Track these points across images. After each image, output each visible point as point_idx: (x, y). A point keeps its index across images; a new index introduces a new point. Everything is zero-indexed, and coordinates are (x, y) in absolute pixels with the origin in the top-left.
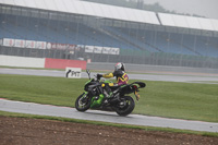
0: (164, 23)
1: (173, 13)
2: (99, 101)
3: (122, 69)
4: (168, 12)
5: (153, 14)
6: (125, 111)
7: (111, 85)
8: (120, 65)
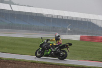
0: (14, 10)
1: (18, 5)
2: (49, 53)
3: (59, 36)
4: (15, 4)
5: (9, 5)
6: (63, 58)
7: (55, 44)
8: (58, 35)
